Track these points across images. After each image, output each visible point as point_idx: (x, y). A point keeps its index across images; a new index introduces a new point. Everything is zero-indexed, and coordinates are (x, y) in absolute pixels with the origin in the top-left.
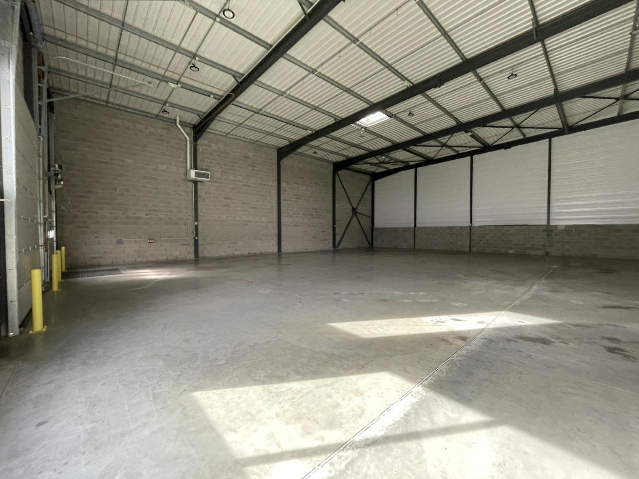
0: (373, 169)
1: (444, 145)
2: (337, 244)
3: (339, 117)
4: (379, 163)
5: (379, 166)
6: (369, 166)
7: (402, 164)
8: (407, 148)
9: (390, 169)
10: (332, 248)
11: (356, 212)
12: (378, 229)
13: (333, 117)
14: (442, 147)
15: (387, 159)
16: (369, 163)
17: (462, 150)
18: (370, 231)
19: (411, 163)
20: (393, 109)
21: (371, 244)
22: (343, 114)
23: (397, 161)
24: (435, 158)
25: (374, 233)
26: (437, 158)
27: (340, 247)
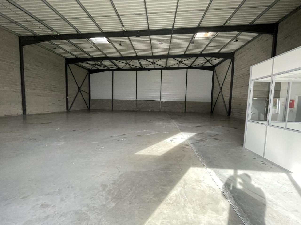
0: (90, 67)
1: (128, 63)
2: (69, 108)
3: (80, 32)
4: (95, 65)
5: (94, 67)
6: (88, 65)
7: (107, 68)
8: (112, 61)
9: (100, 69)
10: (66, 110)
11: (80, 90)
12: (93, 100)
13: (76, 30)
14: (127, 64)
15: (100, 64)
16: (89, 64)
17: (133, 67)
18: (88, 100)
19: (111, 68)
20: (112, 39)
21: (89, 108)
22: (83, 30)
23: (105, 66)
24: (122, 68)
25: (90, 102)
26: (123, 68)
27: (71, 110)
